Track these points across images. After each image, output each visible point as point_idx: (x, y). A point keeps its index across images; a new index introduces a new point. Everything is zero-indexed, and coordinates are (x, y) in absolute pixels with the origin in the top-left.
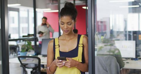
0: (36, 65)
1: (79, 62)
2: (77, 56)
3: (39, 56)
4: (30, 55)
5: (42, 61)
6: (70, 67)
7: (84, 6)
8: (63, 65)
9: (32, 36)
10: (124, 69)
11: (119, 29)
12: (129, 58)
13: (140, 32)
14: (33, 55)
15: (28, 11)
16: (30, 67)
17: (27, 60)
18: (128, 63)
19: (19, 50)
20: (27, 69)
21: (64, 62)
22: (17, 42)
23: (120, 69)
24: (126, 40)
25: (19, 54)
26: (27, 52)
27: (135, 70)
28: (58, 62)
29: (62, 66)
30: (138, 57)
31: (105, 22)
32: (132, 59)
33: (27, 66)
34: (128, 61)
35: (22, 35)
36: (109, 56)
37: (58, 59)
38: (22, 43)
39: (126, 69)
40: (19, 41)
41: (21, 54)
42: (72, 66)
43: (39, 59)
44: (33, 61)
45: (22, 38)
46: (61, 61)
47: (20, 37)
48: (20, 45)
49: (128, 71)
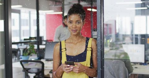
0: (38, 69)
1: (87, 67)
2: (86, 61)
3: (42, 60)
4: (33, 60)
5: (45, 66)
6: (78, 73)
7: (89, 8)
8: (71, 70)
9: (33, 39)
10: (132, 74)
11: (125, 33)
12: (137, 63)
13: (148, 35)
14: (36, 59)
15: (30, 13)
16: (32, 72)
17: (29, 64)
18: (137, 68)
19: (20, 54)
20: (29, 74)
21: (72, 67)
22: (18, 45)
23: (129, 74)
24: (133, 43)
25: (21, 58)
26: (29, 56)
27: (143, 75)
28: (65, 67)
29: (70, 72)
30: (148, 62)
31: (110, 25)
32: (141, 64)
33: (29, 71)
34: (137, 66)
35: (23, 38)
36: (116, 60)
37: (66, 64)
38: (24, 46)
39: (134, 74)
40: (20, 44)
41: (23, 58)
42: (80, 72)
43: (43, 64)
44: (36, 65)
45: (23, 41)
46: (69, 65)
47: (21, 40)
48: (22, 48)
49: (136, 76)
